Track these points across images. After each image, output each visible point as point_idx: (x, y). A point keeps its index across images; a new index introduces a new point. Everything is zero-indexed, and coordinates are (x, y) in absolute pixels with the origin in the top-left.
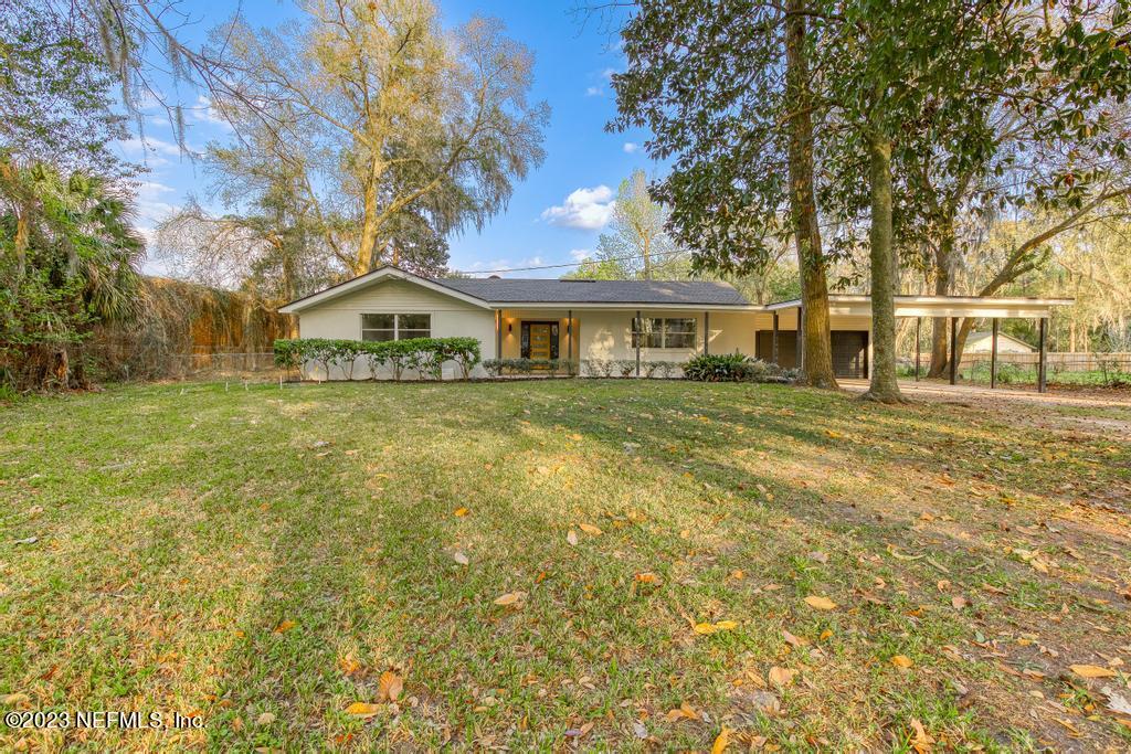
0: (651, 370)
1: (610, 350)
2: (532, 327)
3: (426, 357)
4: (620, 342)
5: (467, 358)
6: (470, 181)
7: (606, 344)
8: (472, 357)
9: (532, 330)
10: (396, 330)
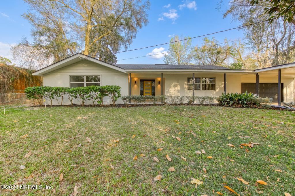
0: (202, 101)
1: (178, 91)
2: (144, 82)
3: (96, 94)
4: (182, 88)
5: (114, 95)
6: (123, 34)
7: (176, 88)
8: (117, 95)
9: (144, 83)
10: (85, 83)
